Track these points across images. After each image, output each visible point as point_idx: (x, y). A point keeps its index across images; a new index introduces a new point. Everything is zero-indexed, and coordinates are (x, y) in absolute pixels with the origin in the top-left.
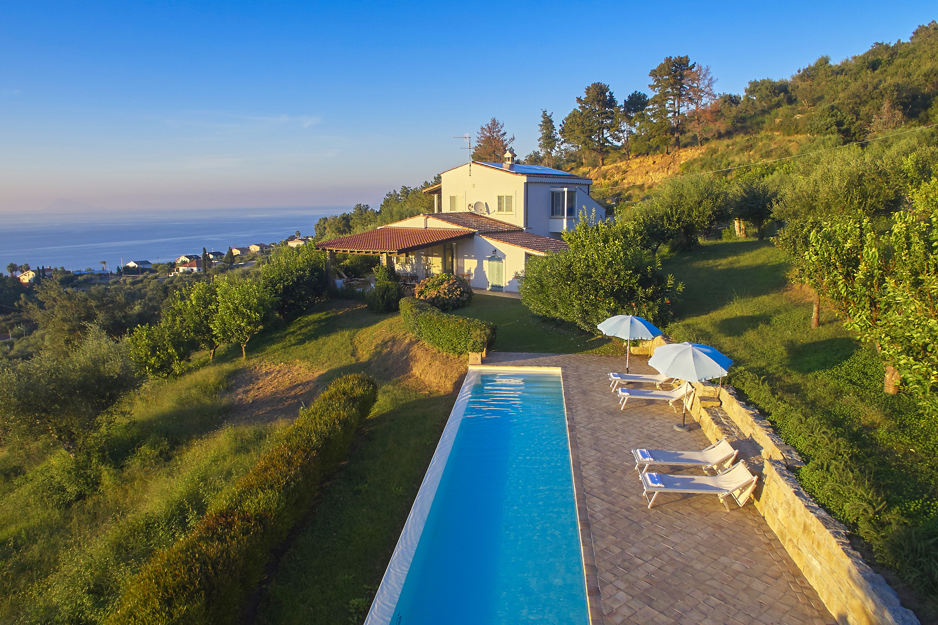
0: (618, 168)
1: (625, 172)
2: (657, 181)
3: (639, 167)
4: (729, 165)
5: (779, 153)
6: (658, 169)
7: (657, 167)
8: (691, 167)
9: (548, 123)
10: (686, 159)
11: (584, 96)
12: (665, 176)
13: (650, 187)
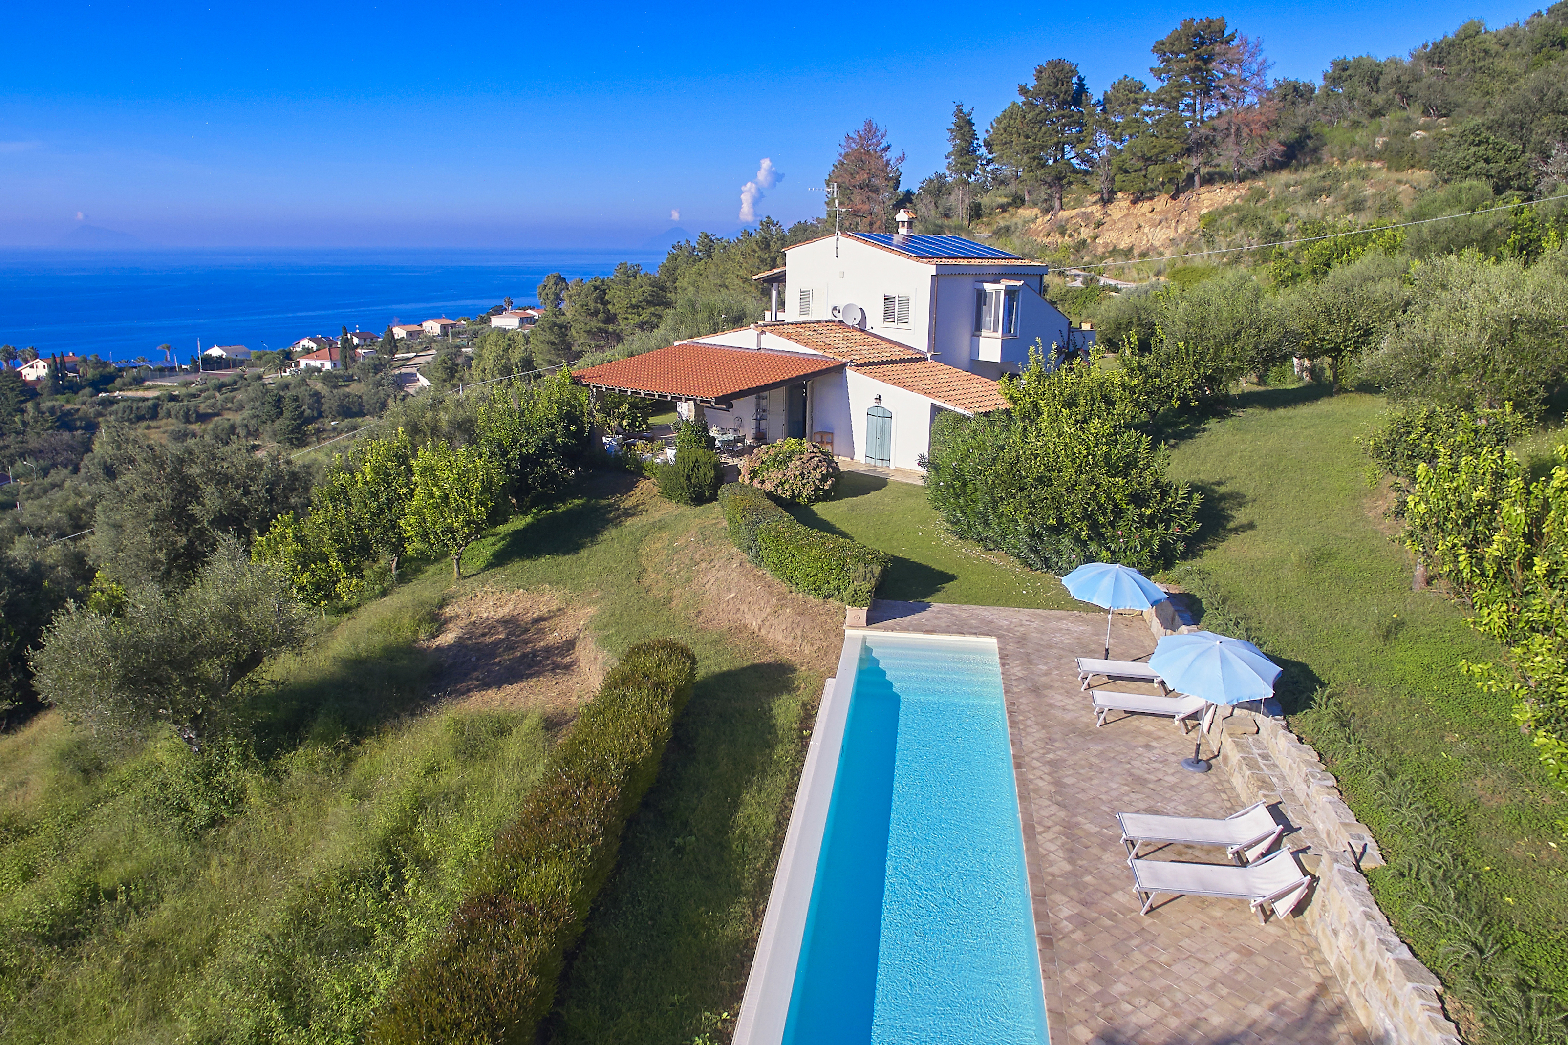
0: (1086, 217)
2: (1157, 244)
3: (1125, 216)
4: (1287, 221)
5: (1378, 204)
6: (1160, 222)
7: (1158, 218)
8: (1219, 222)
9: (964, 124)
10: (1211, 205)
11: (1032, 83)
12: (1172, 234)
13: (1144, 254)
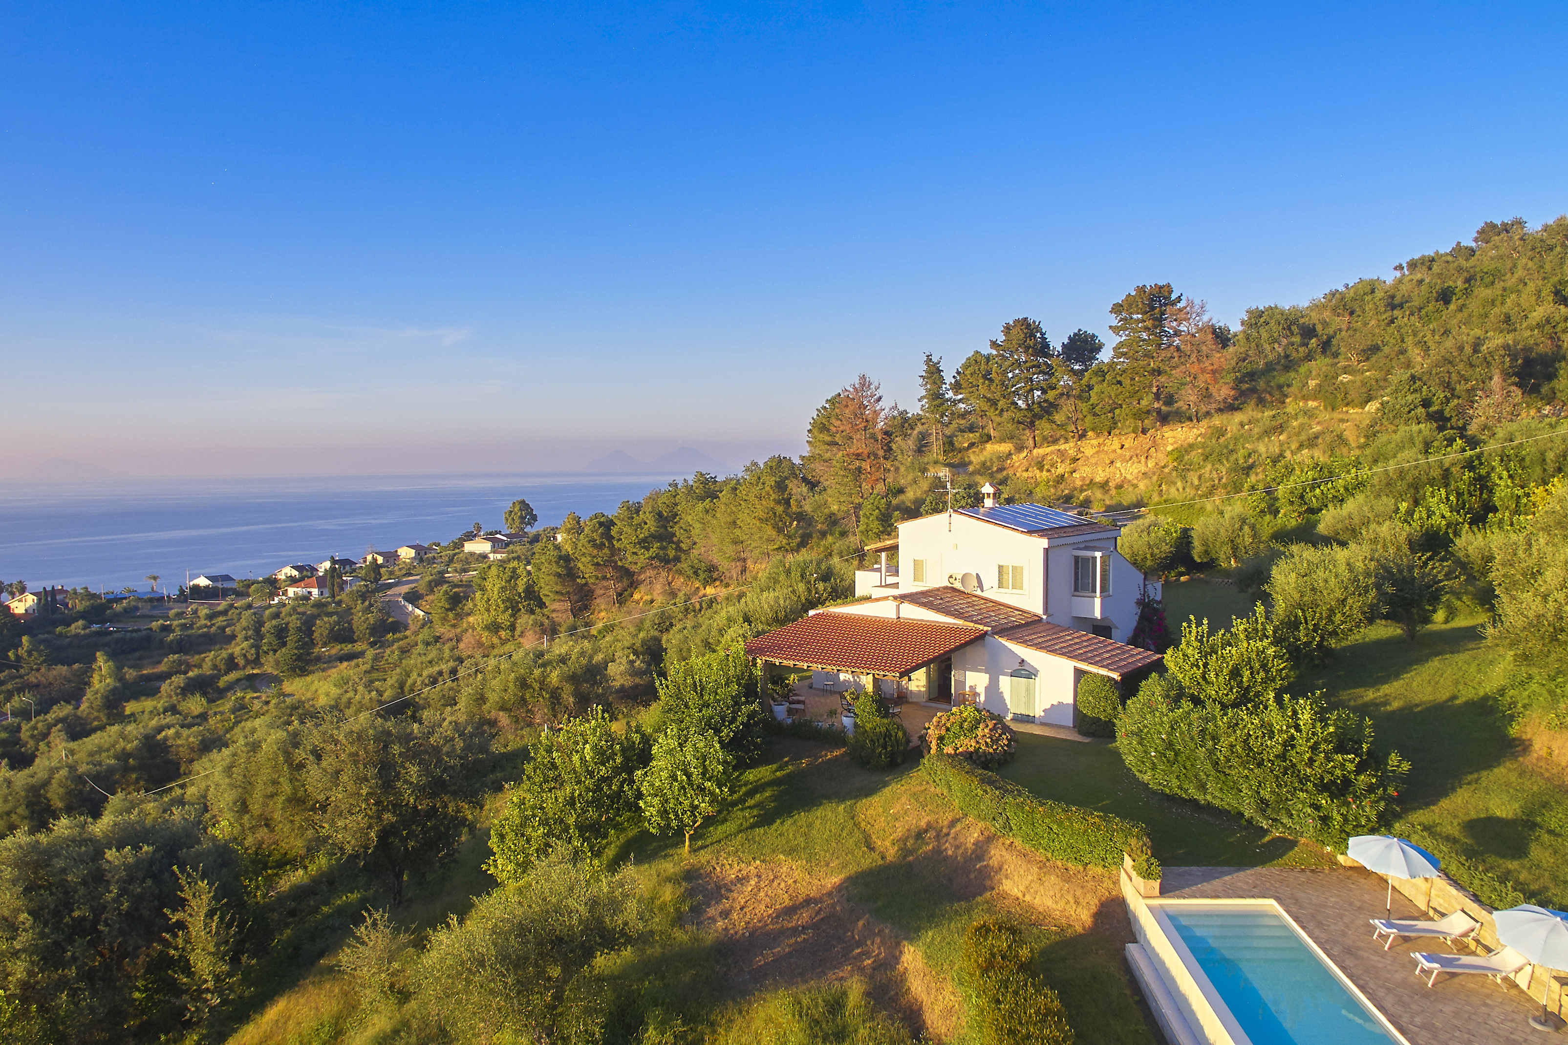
0: (1062, 454)
1: (1075, 460)
2: (1129, 477)
3: (1097, 452)
4: (1249, 455)
5: (1328, 439)
6: (1131, 458)
7: (1128, 454)
8: (1186, 457)
9: (934, 372)
10: (1175, 442)
11: (1001, 338)
12: (1144, 469)
13: (1119, 487)
